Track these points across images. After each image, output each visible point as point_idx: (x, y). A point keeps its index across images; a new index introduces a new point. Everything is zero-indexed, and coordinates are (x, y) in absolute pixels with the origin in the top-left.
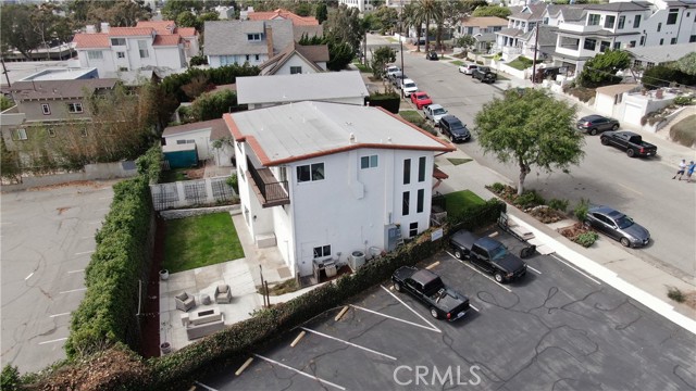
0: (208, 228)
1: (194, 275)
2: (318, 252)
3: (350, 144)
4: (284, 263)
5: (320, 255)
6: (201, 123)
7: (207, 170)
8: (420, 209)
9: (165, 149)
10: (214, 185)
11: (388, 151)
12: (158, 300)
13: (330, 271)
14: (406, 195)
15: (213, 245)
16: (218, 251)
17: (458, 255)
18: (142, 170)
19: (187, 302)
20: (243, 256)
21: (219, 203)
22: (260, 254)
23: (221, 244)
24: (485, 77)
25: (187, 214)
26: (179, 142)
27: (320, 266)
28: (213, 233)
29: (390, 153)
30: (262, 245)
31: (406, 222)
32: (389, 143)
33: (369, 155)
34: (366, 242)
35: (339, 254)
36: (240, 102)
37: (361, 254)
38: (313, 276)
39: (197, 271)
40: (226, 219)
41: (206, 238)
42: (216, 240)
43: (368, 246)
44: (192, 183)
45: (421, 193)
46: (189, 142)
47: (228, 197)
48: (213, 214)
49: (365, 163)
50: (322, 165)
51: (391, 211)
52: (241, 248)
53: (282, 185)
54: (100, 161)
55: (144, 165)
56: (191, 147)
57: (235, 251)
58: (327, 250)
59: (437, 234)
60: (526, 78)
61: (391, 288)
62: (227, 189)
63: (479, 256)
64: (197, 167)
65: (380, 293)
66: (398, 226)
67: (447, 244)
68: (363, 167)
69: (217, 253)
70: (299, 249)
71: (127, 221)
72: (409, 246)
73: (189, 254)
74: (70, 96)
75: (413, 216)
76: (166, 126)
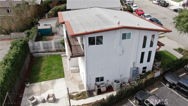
0: (51, 62)
1: (41, 85)
2: (97, 79)
3: (117, 26)
4: (82, 82)
5: (98, 81)
6: (54, 18)
7: (55, 36)
8: (149, 60)
9: (39, 28)
10: (55, 43)
11: (137, 30)
12: (22, 97)
13: (103, 89)
14: (143, 54)
15: (51, 70)
16: (53, 73)
17: (168, 85)
18: (28, 36)
19: (33, 101)
20: (64, 77)
21: (57, 51)
22: (71, 76)
23: (55, 70)
24: (164, 4)
25: (44, 55)
26: (45, 25)
27: (99, 86)
28: (53, 64)
29: (137, 32)
30: (73, 72)
31: (141, 66)
32: (137, 26)
33: (127, 33)
34: (121, 76)
35: (108, 81)
36: (67, 8)
37: (119, 82)
38: (94, 90)
39: (43, 83)
40: (59, 58)
41: (50, 66)
42: (54, 67)
43: (122, 77)
44: (46, 42)
45: (150, 53)
46: (49, 25)
47: (61, 49)
48: (54, 55)
49: (124, 36)
50: (102, 37)
51: (135, 61)
52: (63, 72)
53: (81, 46)
54: (17, 31)
55: (29, 34)
56: (49, 27)
57: (61, 74)
58: (102, 79)
59: (157, 74)
60: (180, 5)
61: (134, 101)
62: (61, 45)
63: (182, 88)
64: (51, 36)
65: (128, 104)
66: (137, 68)
67: (162, 79)
68: (123, 39)
69: (53, 74)
70: (89, 78)
71: (10, 59)
72: (144, 80)
73: (41, 74)
74: (7, 7)
75: (145, 64)
76: (41, 18)
